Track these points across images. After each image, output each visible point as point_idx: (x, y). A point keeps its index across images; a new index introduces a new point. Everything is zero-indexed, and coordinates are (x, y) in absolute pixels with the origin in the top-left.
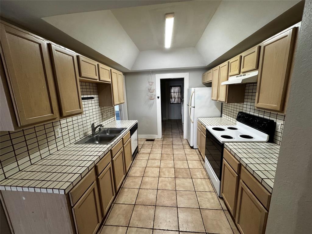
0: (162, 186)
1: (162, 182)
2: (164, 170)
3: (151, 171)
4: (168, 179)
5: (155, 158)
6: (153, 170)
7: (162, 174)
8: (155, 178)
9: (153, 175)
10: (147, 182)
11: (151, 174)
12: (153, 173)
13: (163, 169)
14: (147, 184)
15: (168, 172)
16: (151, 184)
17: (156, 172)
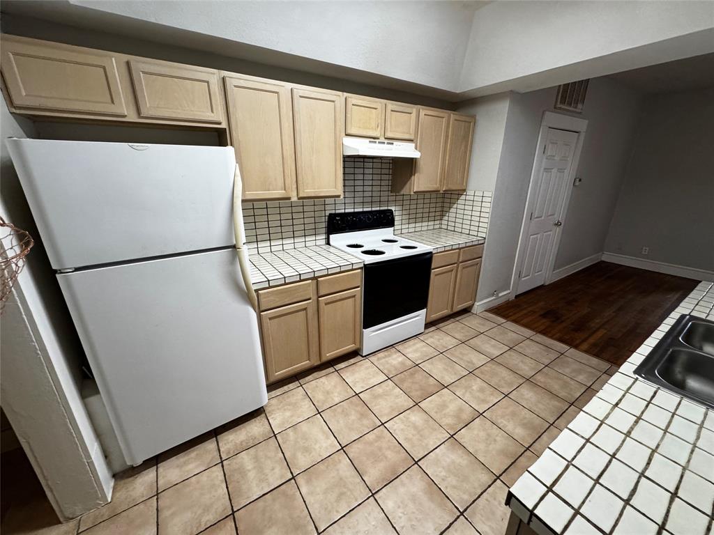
0: (492, 394)
1: (484, 401)
2: (447, 421)
3: (491, 447)
4: (463, 395)
5: (424, 499)
6: (482, 446)
7: (467, 415)
8: (494, 419)
9: (495, 430)
10: (525, 425)
11: (498, 438)
12: (489, 435)
13: (448, 425)
14: (525, 421)
15: (447, 407)
16: (513, 414)
17: (476, 432)
